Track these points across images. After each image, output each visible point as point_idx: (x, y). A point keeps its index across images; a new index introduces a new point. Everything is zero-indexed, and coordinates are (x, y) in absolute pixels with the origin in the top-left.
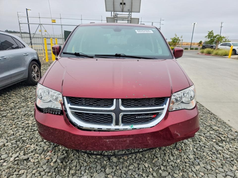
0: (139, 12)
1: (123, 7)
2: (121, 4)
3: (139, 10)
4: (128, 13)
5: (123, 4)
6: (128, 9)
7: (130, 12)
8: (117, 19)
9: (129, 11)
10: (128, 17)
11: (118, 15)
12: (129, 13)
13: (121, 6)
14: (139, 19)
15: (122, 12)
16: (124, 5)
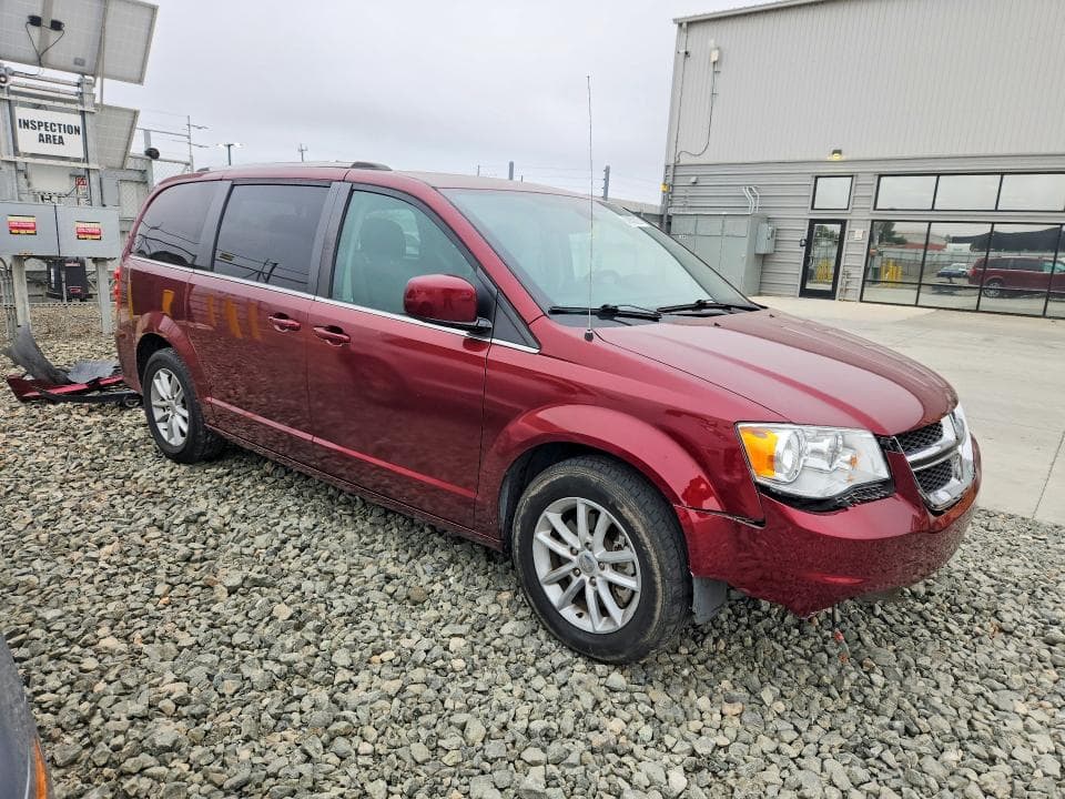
0: (140, 81)
1: (43, 38)
2: (35, 21)
3: (137, 70)
4: (76, 78)
5: (49, 25)
6: (80, 57)
7: (83, 74)
8: (12, 97)
9: (79, 68)
10: (76, 98)
11: (13, 79)
12: (79, 76)
13: (35, 31)
14: (135, 114)
15: (41, 65)
16: (54, 35)
